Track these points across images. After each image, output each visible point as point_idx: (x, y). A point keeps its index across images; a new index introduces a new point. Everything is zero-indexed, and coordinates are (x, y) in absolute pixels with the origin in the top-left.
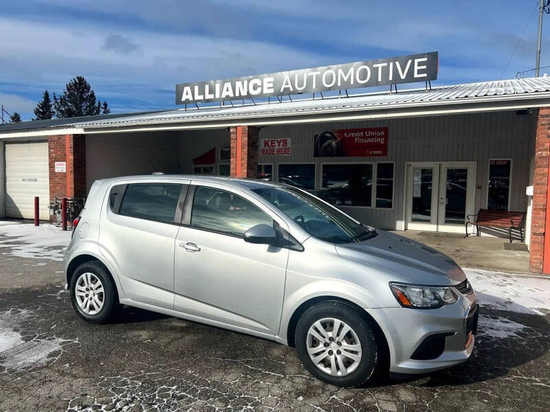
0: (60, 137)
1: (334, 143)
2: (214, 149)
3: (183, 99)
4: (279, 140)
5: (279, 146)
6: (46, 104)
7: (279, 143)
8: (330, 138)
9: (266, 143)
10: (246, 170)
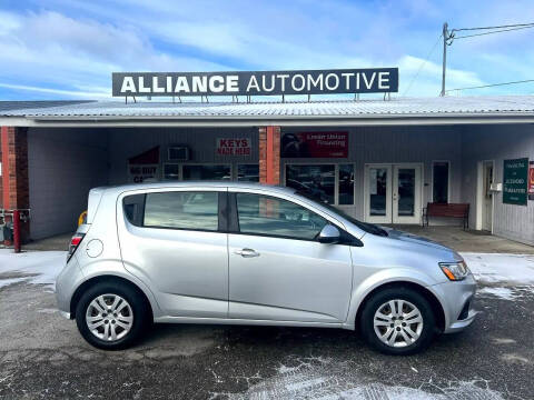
1: (297, 145)
2: (158, 148)
3: (123, 90)
4: (238, 139)
5: (238, 145)
8: (292, 140)
9: (223, 143)
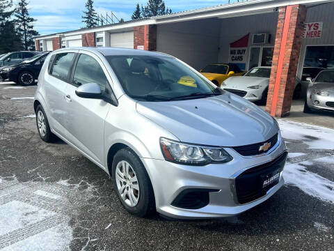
0: (141, 27)
2: (248, 35)
4: (310, 24)
5: (310, 29)
6: (137, 13)
7: (310, 27)
10: (290, 50)
